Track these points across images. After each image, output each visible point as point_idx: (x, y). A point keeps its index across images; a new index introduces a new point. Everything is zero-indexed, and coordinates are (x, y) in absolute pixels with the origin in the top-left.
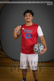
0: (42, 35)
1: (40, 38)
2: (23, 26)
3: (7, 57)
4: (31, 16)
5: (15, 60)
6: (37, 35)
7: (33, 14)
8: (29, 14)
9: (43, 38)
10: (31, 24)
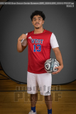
0: (57, 46)
1: (54, 50)
2: (31, 34)
3: (9, 78)
4: (41, 19)
5: (20, 83)
6: (51, 47)
7: (44, 17)
8: (39, 16)
9: (58, 50)
10: (41, 31)
